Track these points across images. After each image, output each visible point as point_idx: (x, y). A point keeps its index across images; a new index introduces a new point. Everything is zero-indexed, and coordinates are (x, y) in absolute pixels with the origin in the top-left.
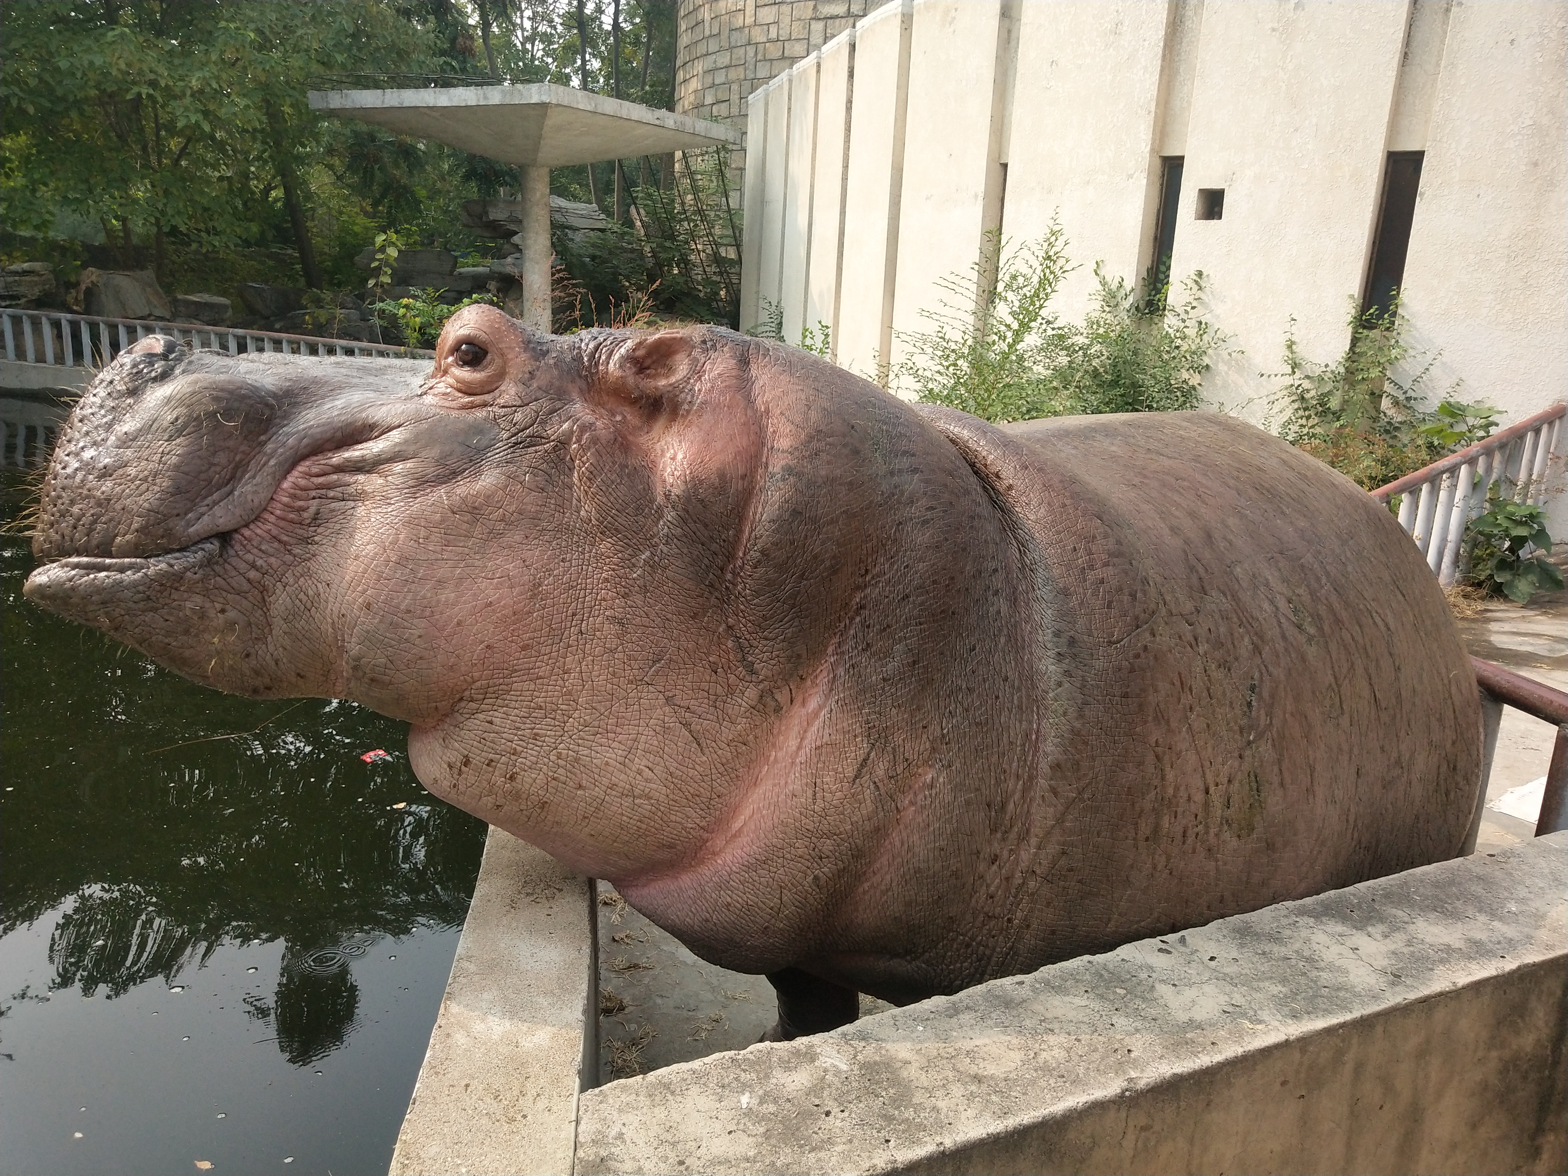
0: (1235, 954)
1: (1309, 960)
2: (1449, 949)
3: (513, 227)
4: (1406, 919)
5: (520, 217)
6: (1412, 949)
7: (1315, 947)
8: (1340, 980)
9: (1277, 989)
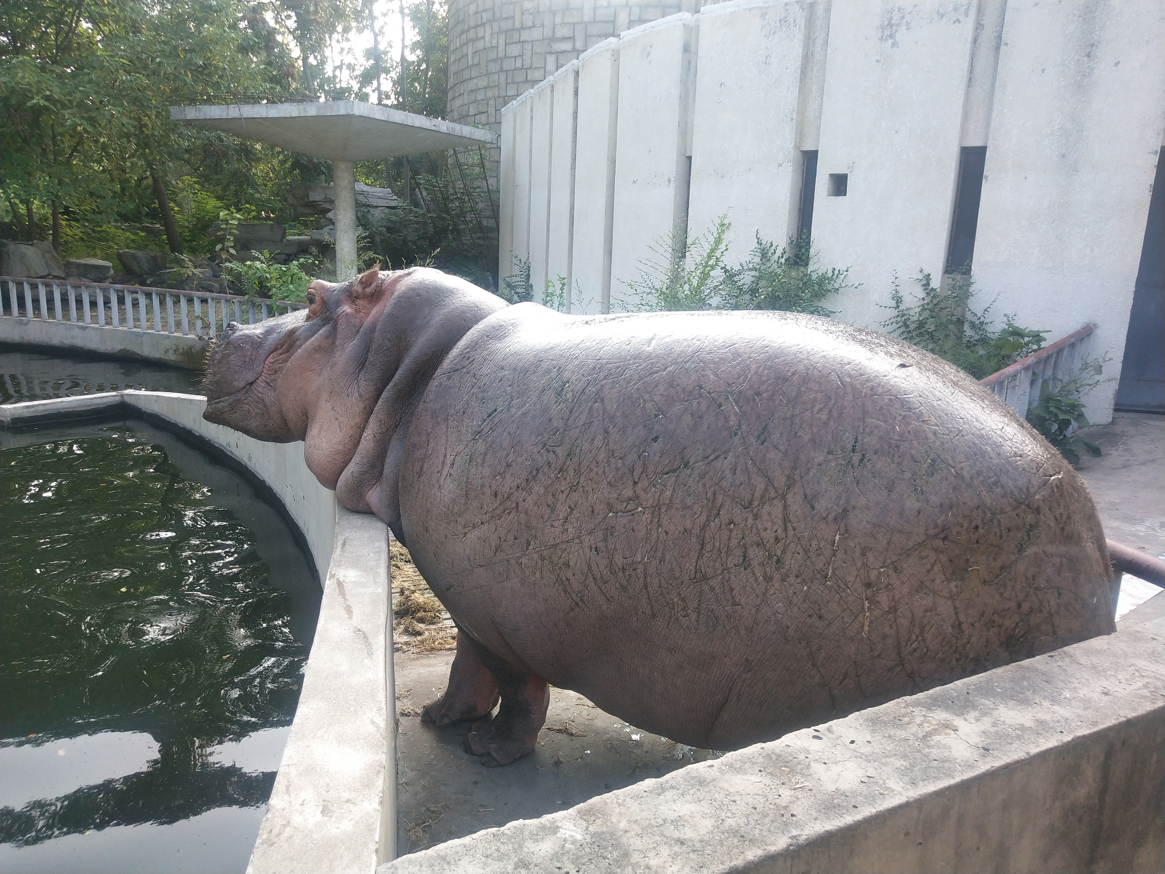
0: (868, 738)
2: (1023, 728)
3: (327, 206)
4: (992, 706)
5: (333, 198)
6: (996, 729)
8: (946, 754)
9: (901, 763)
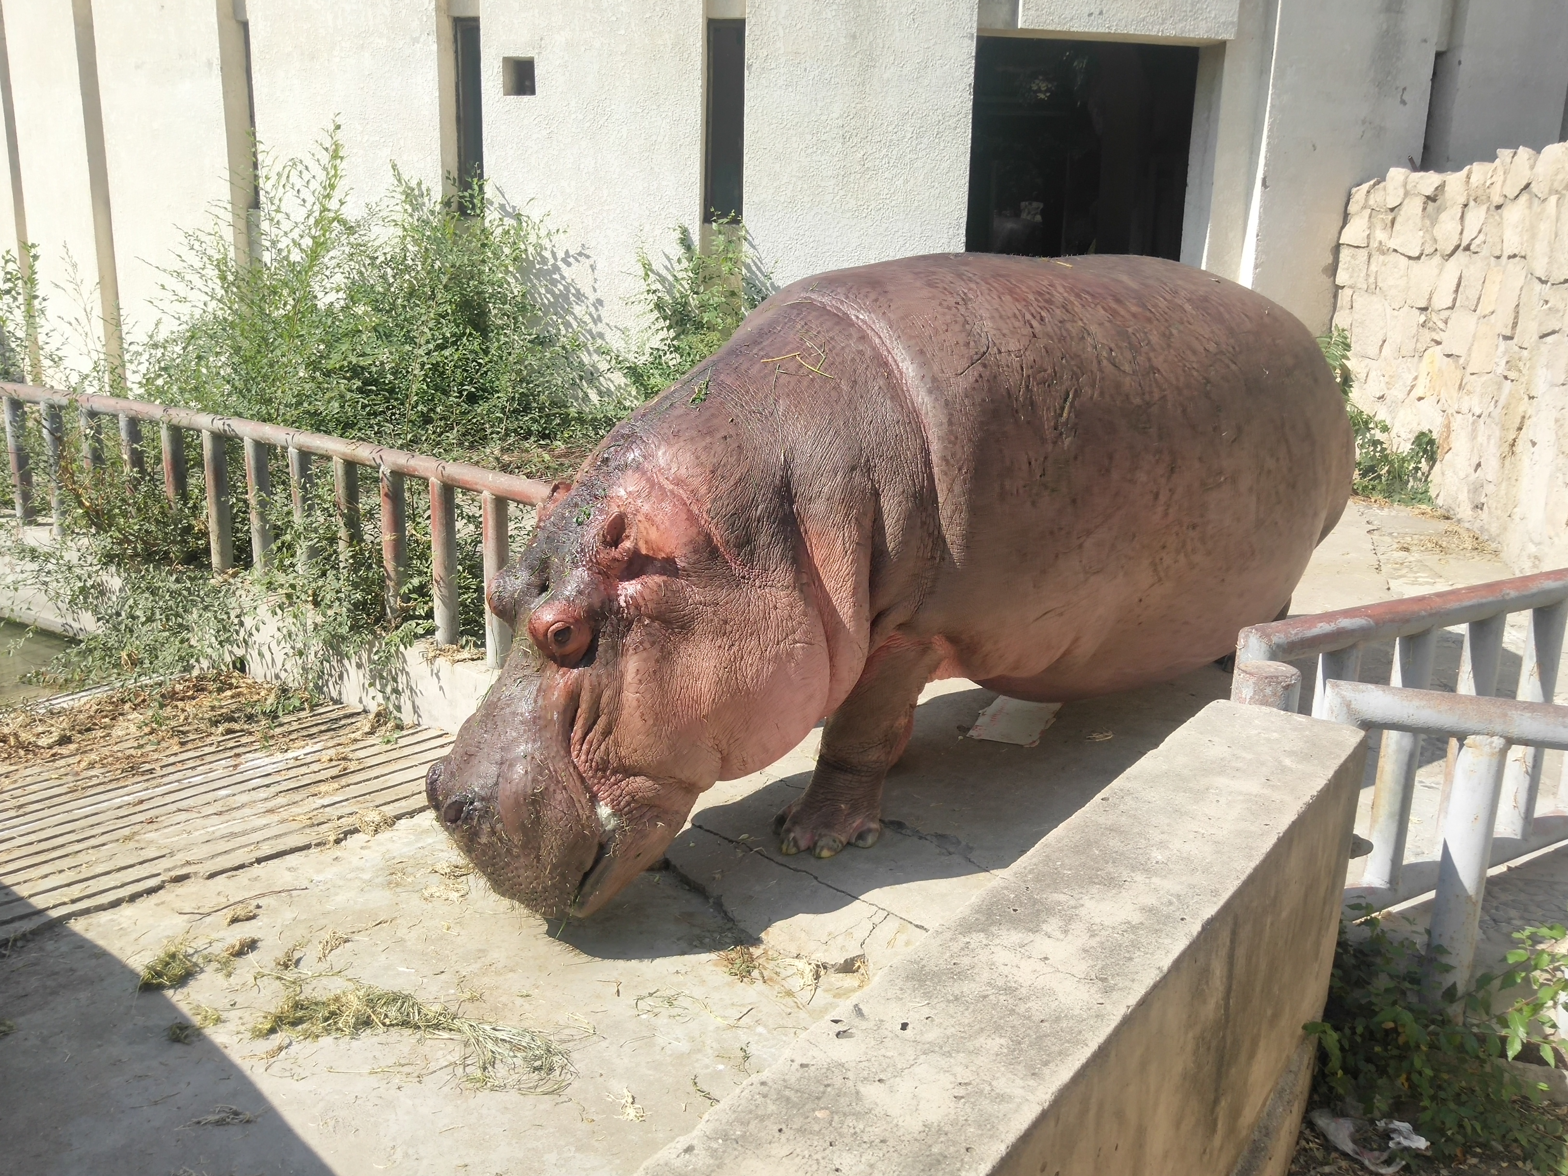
0: (926, 1011)
1: (1008, 990)
2: (1131, 927)
4: (1072, 903)
6: (1098, 939)
7: (1005, 971)
8: (1054, 1005)
9: (996, 1043)
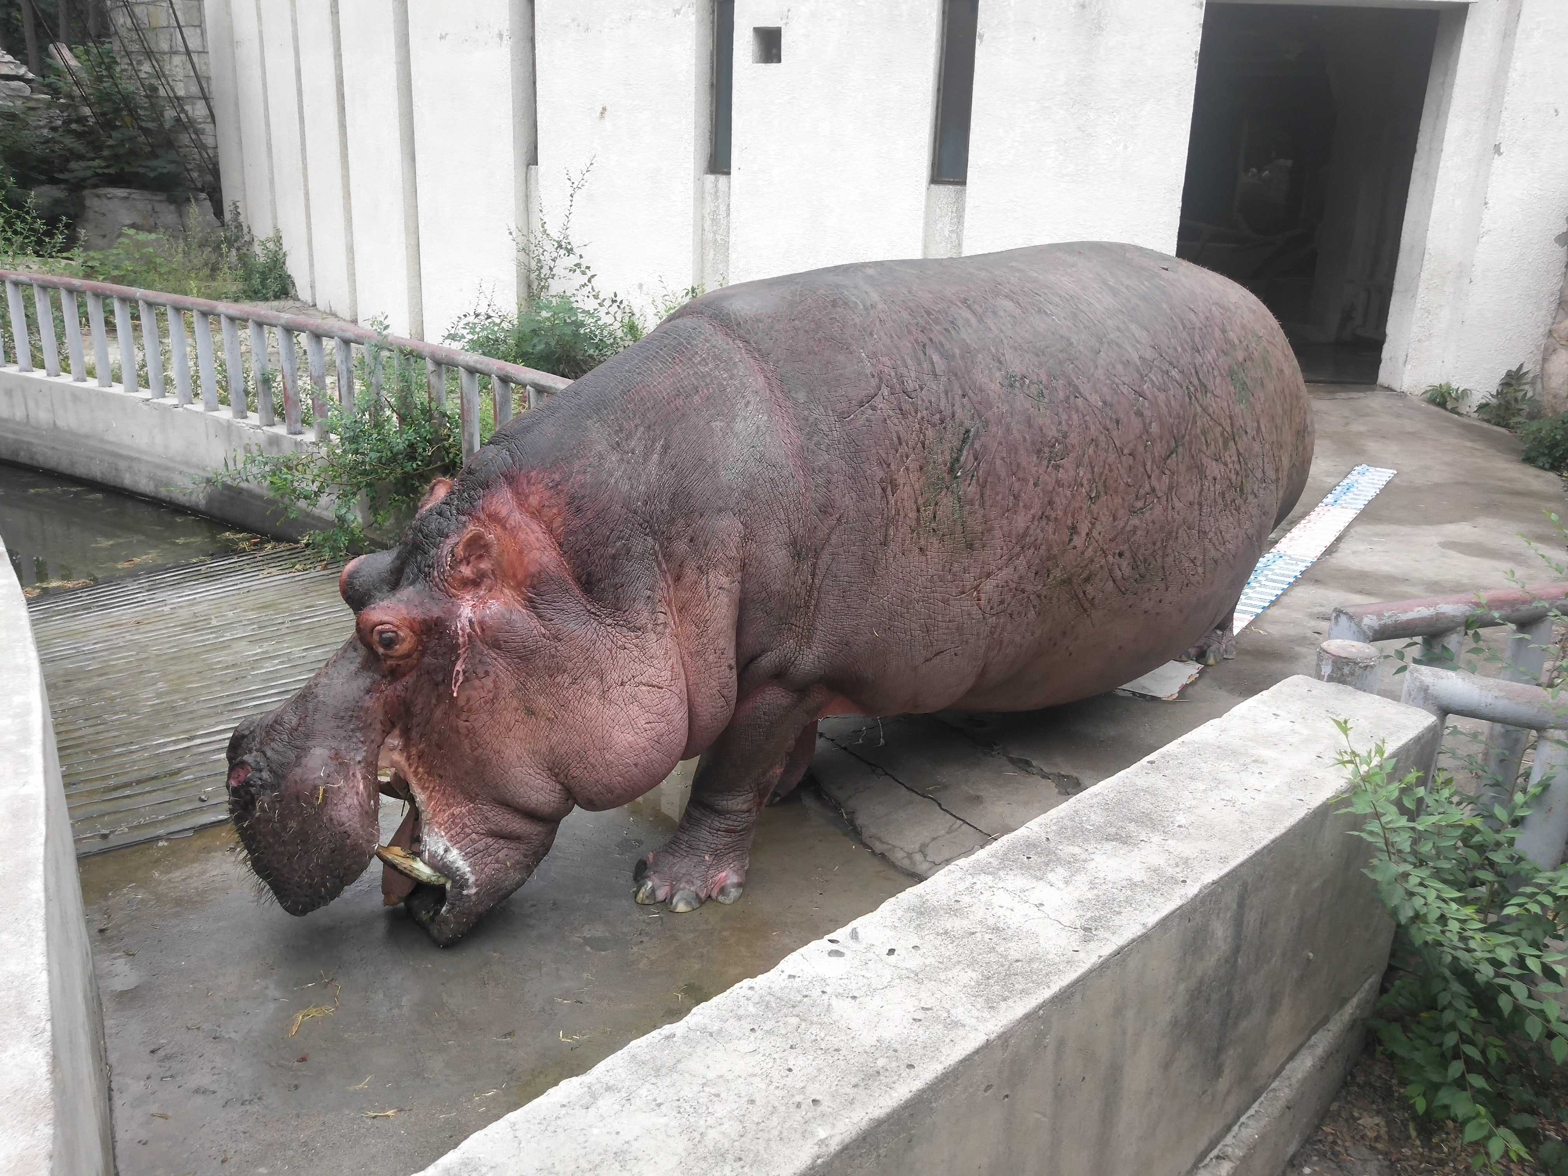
0: (915, 940)
1: (996, 929)
2: (1131, 884)
4: (1083, 856)
7: (1000, 912)
9: (967, 976)
